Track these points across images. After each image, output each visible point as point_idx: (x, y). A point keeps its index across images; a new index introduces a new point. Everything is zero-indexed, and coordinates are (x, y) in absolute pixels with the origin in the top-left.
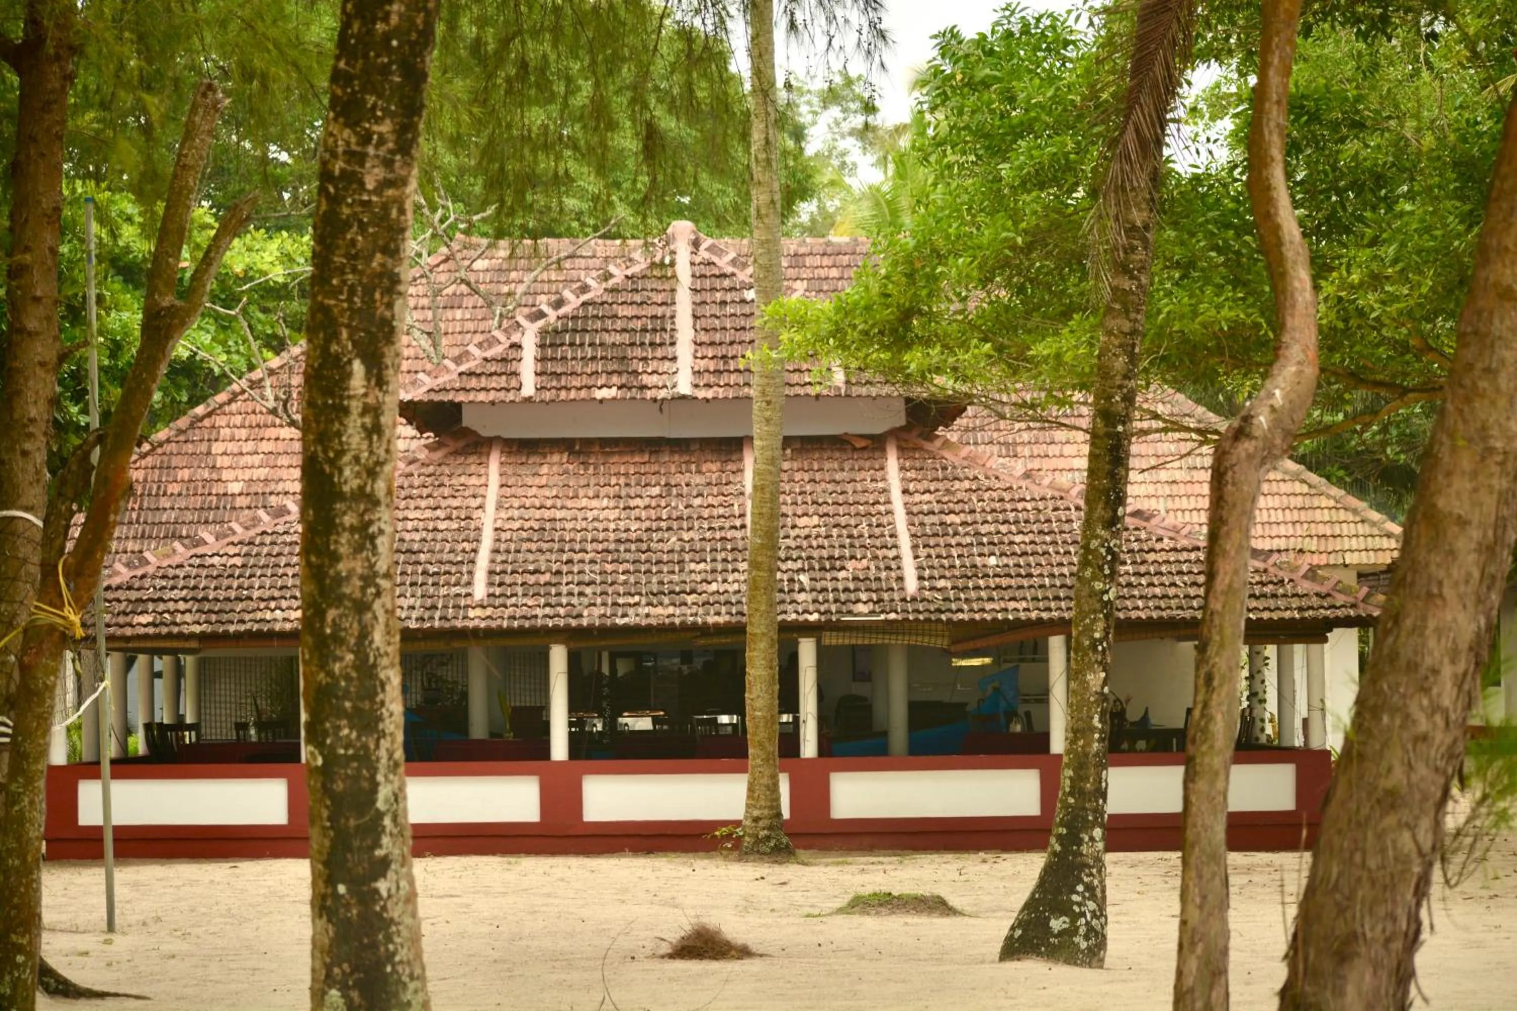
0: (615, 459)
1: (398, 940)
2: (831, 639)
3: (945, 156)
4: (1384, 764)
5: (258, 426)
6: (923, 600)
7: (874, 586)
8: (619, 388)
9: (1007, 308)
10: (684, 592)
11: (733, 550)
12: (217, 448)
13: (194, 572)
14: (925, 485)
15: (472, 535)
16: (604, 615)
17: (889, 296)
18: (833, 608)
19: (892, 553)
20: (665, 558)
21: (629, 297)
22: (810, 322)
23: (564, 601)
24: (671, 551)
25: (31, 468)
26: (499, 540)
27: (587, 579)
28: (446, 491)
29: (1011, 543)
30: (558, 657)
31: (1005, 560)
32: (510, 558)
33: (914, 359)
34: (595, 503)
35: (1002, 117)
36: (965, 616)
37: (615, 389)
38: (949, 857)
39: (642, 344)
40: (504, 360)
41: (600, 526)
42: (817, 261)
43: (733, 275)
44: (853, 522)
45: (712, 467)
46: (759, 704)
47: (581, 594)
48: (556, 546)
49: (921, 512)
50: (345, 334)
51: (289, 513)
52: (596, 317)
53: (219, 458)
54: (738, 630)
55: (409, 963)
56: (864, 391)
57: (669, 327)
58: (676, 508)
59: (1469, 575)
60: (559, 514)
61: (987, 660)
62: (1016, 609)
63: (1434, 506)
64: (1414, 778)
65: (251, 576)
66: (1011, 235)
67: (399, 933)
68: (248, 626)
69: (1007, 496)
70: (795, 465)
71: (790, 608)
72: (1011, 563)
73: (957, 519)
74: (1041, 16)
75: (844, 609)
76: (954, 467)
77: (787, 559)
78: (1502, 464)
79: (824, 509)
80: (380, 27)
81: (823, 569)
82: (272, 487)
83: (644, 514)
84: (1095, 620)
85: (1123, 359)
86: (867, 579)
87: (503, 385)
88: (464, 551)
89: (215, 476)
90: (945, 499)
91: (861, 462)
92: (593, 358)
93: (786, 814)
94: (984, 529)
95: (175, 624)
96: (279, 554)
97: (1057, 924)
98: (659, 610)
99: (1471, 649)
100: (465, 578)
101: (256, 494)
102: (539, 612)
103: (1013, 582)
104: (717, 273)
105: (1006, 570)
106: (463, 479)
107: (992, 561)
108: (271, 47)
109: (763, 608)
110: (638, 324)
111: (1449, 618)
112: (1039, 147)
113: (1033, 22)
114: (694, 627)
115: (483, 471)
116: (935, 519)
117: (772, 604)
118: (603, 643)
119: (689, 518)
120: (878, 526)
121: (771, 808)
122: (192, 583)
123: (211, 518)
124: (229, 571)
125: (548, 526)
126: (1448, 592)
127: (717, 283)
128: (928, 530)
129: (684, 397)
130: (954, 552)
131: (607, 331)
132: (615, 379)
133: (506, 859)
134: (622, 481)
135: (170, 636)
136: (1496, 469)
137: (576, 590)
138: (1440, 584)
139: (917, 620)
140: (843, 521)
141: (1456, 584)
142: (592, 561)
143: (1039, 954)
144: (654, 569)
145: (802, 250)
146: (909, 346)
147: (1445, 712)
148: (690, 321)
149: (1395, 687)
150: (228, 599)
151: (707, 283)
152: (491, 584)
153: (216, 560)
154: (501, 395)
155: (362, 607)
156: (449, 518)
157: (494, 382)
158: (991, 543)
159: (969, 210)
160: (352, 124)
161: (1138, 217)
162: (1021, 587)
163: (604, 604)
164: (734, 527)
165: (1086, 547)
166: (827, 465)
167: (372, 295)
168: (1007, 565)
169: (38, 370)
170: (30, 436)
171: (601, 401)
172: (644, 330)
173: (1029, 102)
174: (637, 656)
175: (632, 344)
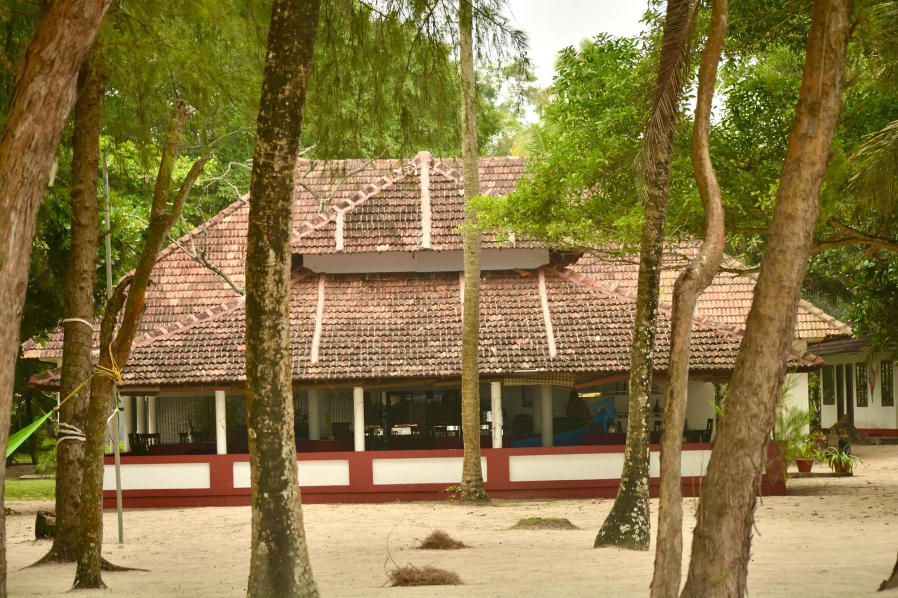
0: (388, 284)
1: (292, 519)
2: (509, 383)
3: (567, 117)
4: (738, 427)
5: (187, 267)
6: (559, 360)
7: (532, 353)
8: (390, 245)
9: (603, 200)
10: (427, 357)
11: (454, 334)
12: (164, 280)
13: (156, 350)
14: (560, 296)
15: (310, 327)
16: (383, 371)
17: (537, 194)
18: (510, 365)
19: (542, 335)
20: (417, 339)
21: (395, 194)
22: (494, 208)
23: (361, 363)
24: (420, 335)
25: (85, 296)
26: (324, 330)
27: (373, 351)
28: (295, 303)
29: (608, 328)
30: (358, 394)
31: (605, 338)
32: (331, 340)
33: (552, 229)
34: (377, 309)
35: (598, 95)
36: (583, 369)
37: (388, 245)
38: (575, 501)
39: (403, 220)
40: (326, 230)
41: (381, 322)
42: (501, 170)
43: (453, 181)
44: (520, 318)
45: (442, 288)
46: (469, 418)
47: (371, 359)
48: (356, 333)
49: (558, 312)
50: (265, 237)
51: (208, 316)
52: (377, 205)
53: (165, 286)
54: (457, 378)
55: (298, 529)
56: (526, 245)
57: (417, 211)
58: (422, 311)
59: (774, 343)
60: (358, 315)
61: (598, 394)
62: (611, 365)
63: (758, 312)
64: (751, 434)
65: (188, 352)
66: (602, 160)
67: (293, 515)
68: (187, 379)
69: (605, 302)
70: (489, 287)
71: (486, 365)
72: (608, 339)
73: (578, 315)
74: (619, 40)
75: (516, 366)
76: (577, 287)
77: (484, 338)
78: (788, 293)
79: (505, 311)
80: (280, 96)
81: (504, 344)
82: (195, 301)
83: (405, 315)
84: (642, 369)
85: (655, 232)
86: (529, 349)
87: (326, 244)
88: (305, 336)
89: (162, 296)
90: (572, 304)
91: (525, 285)
92: (376, 229)
93: (485, 479)
94: (593, 321)
95: (147, 378)
96: (203, 339)
97: (624, 528)
98: (414, 368)
99: (776, 376)
100: (307, 351)
101: (186, 305)
102: (347, 369)
103: (609, 350)
104: (444, 180)
105: (605, 343)
106: (304, 297)
107: (598, 338)
108: (208, 75)
109: (471, 365)
110: (400, 209)
111: (766, 362)
112: (618, 112)
113: (614, 43)
114: (433, 377)
115: (315, 292)
116: (566, 315)
117: (476, 364)
118: (383, 386)
119: (430, 316)
120: (535, 320)
121: (477, 475)
122: (156, 356)
123: (161, 320)
124: (176, 349)
125: (352, 322)
126: (765, 350)
127: (444, 186)
128: (562, 322)
129: (426, 250)
130: (577, 334)
131: (383, 213)
132: (388, 240)
133: (331, 506)
134: (392, 296)
135: (144, 385)
136: (785, 295)
137: (368, 357)
138: (762, 346)
139: (556, 371)
140: (515, 317)
141: (769, 347)
142: (377, 341)
143: (614, 544)
144: (411, 345)
145: (492, 164)
146: (549, 221)
147: (765, 404)
148: (429, 207)
149: (742, 393)
150: (175, 364)
151: (438, 186)
152: (321, 354)
153: (168, 343)
154: (325, 250)
155: (275, 364)
156: (297, 318)
157: (321, 243)
158: (597, 329)
159: (580, 147)
160: (268, 141)
161: (662, 157)
162: (613, 353)
163: (384, 365)
164: (455, 322)
165: (637, 331)
166: (506, 286)
167: (278, 220)
168: (606, 341)
169: (88, 245)
170: (84, 279)
171: (380, 252)
172: (404, 212)
173: (611, 87)
174: (402, 394)
175: (397, 221)
